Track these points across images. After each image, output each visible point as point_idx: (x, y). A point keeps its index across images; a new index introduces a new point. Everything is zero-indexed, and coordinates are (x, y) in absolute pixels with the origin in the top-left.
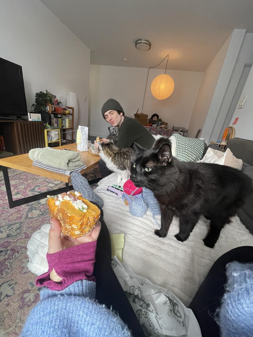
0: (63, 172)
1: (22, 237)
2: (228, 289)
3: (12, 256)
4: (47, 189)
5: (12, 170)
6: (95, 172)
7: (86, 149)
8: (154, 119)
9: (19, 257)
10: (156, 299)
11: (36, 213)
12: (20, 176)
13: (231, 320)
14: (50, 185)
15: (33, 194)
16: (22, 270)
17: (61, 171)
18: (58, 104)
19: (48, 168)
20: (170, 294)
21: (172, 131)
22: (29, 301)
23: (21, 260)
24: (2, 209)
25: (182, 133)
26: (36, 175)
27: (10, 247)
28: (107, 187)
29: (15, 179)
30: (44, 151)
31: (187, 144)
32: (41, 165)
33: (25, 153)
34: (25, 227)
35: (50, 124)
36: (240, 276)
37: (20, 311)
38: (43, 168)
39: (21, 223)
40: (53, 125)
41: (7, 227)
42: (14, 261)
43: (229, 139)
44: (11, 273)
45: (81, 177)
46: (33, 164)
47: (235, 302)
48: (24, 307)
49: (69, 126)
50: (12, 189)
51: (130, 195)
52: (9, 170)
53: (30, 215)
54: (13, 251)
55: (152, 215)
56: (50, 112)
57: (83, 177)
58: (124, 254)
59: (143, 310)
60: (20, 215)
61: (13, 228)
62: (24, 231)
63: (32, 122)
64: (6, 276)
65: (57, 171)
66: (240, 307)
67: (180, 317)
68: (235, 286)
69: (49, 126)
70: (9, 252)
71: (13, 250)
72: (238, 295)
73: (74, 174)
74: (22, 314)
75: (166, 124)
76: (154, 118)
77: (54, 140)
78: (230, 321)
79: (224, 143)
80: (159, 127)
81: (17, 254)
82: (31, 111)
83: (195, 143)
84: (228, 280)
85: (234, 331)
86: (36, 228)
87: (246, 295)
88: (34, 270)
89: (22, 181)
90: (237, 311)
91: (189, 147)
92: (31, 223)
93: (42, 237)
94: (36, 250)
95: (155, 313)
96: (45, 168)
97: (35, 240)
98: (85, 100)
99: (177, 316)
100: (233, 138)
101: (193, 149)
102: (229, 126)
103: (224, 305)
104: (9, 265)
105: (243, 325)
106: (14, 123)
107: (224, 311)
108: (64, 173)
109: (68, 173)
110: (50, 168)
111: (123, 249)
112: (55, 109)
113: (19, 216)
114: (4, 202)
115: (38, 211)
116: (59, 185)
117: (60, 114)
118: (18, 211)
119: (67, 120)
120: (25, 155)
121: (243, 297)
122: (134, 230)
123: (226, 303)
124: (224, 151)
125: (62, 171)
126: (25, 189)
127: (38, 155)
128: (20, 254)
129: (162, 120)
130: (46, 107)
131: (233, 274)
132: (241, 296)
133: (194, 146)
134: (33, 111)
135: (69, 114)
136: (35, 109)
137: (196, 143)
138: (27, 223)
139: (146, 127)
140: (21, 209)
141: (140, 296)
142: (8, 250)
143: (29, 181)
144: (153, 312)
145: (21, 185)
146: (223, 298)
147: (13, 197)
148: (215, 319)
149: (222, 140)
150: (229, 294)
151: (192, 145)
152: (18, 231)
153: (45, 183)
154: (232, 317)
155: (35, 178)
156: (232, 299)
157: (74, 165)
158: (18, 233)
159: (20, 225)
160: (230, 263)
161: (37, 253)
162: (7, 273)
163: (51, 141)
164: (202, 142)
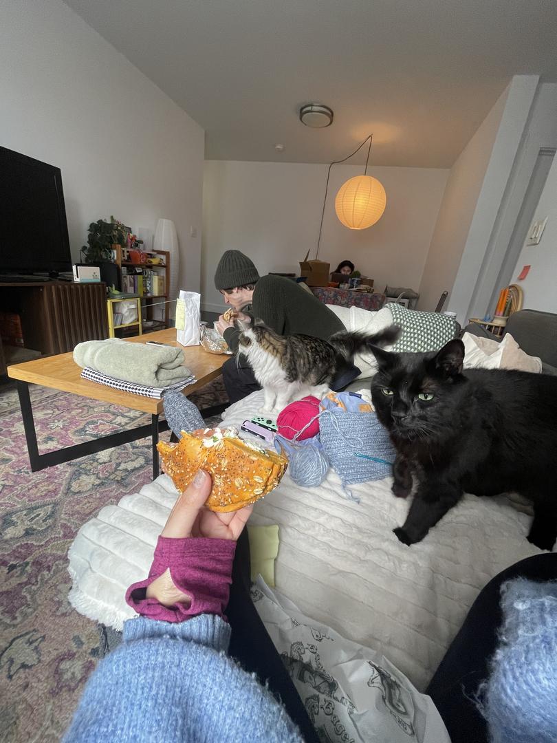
0: (146, 391)
1: (57, 536)
2: (504, 638)
3: (36, 577)
4: (111, 429)
5: (38, 388)
6: (217, 390)
7: (195, 341)
8: (343, 272)
9: (50, 579)
10: (351, 674)
11: (88, 481)
12: (54, 401)
13: (513, 706)
14: (119, 420)
15: (82, 440)
16: (58, 609)
17: (142, 389)
18: (137, 245)
19: (114, 384)
20: (383, 662)
21: (383, 298)
22: (71, 679)
23: (55, 586)
24: (16, 474)
25: (406, 301)
26: (88, 399)
27: (31, 557)
28: (240, 423)
29: (44, 408)
30: (106, 346)
31: (417, 326)
32: (99, 377)
33: (66, 351)
34: (63, 512)
35: (119, 288)
36: (531, 610)
37: (52, 701)
38: (103, 382)
39: (56, 504)
40: (126, 290)
41: (25, 512)
42: (40, 587)
43: (512, 313)
44: (34, 614)
45: (185, 401)
46: (83, 374)
47: (521, 667)
48: (61, 693)
49: (160, 291)
50: (37, 429)
51: (291, 439)
52: (31, 389)
53: (75, 487)
54: (39, 567)
55: (340, 482)
56: (119, 263)
57: (188, 401)
58: (278, 571)
59: (322, 697)
60: (54, 487)
61: (38, 515)
62: (62, 521)
63: (81, 284)
64: (21, 622)
65: (133, 388)
66: (531, 680)
67: (406, 713)
68: (520, 632)
69: (116, 292)
70: (28, 568)
71: (37, 563)
72: (527, 652)
73: (169, 395)
74: (55, 707)
75: (371, 282)
76: (345, 271)
77: (128, 322)
78: (510, 709)
79: (499, 322)
80: (355, 289)
81: (47, 572)
82: (79, 262)
83: (433, 324)
84: (505, 619)
85: (519, 732)
86: (87, 515)
87: (544, 652)
88: (83, 606)
89: (58, 412)
90: (525, 687)
91: (421, 331)
92: (78, 504)
93: (101, 533)
94: (87, 564)
95: (348, 703)
96: (108, 382)
97: (86, 540)
98: (194, 235)
99: (399, 711)
100: (519, 309)
101: (431, 336)
102: (510, 284)
103: (497, 675)
104: (29, 597)
105: (538, 719)
106: (43, 287)
107: (497, 688)
108: (147, 393)
109: (156, 394)
110: (119, 384)
111: (276, 560)
112: (129, 257)
113: (51, 487)
114: (21, 458)
115: (93, 477)
116: (139, 419)
117: (140, 266)
118: (50, 477)
119: (156, 279)
120: (66, 356)
121: (537, 657)
122: (300, 517)
123: (501, 671)
124: (500, 340)
125: (145, 389)
126: (65, 428)
127: (93, 354)
128: (52, 573)
129: (362, 274)
130: (110, 252)
131: (515, 605)
132: (533, 654)
133: (432, 329)
134: (84, 262)
135: (160, 265)
136: (88, 257)
137: (437, 323)
138: (69, 504)
139: (327, 290)
140: (57, 472)
141: (314, 665)
142: (27, 564)
143: (74, 413)
144: (344, 701)
145: (56, 421)
146: (494, 659)
147: (39, 447)
148: (478, 706)
149: (495, 314)
150: (507, 649)
151: (428, 327)
152: (50, 521)
153: (107, 416)
154: (514, 700)
155: (86, 404)
156: (513, 662)
157: (170, 376)
158: (50, 526)
159: (53, 507)
160: (510, 582)
161: (89, 570)
162: (25, 616)
163: (121, 324)
164: (450, 321)
